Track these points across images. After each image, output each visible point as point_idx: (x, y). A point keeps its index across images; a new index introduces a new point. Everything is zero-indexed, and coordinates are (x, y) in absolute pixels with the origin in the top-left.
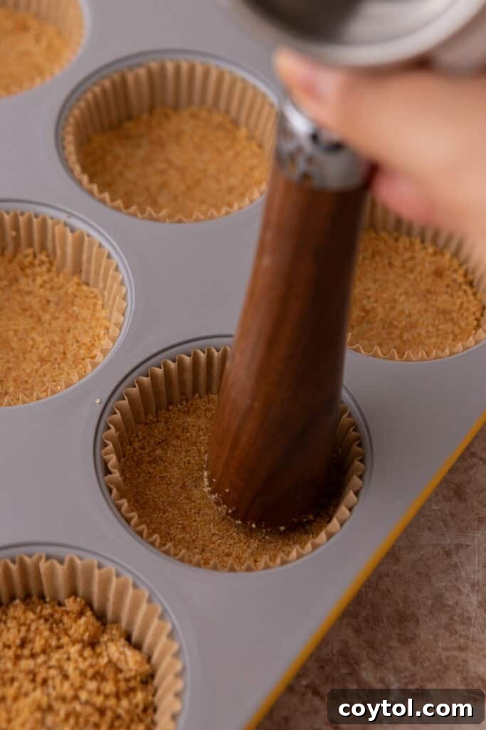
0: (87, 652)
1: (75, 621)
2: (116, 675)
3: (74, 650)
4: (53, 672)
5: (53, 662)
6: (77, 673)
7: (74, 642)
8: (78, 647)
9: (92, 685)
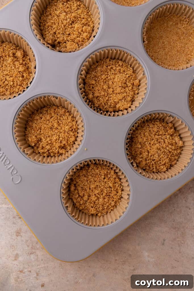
0: (171, 138)
1: (170, 129)
2: (175, 144)
3: (168, 136)
4: (162, 141)
5: (163, 138)
6: (167, 142)
7: (168, 134)
8: (169, 136)
9: (170, 146)
